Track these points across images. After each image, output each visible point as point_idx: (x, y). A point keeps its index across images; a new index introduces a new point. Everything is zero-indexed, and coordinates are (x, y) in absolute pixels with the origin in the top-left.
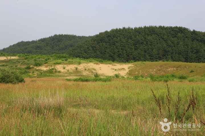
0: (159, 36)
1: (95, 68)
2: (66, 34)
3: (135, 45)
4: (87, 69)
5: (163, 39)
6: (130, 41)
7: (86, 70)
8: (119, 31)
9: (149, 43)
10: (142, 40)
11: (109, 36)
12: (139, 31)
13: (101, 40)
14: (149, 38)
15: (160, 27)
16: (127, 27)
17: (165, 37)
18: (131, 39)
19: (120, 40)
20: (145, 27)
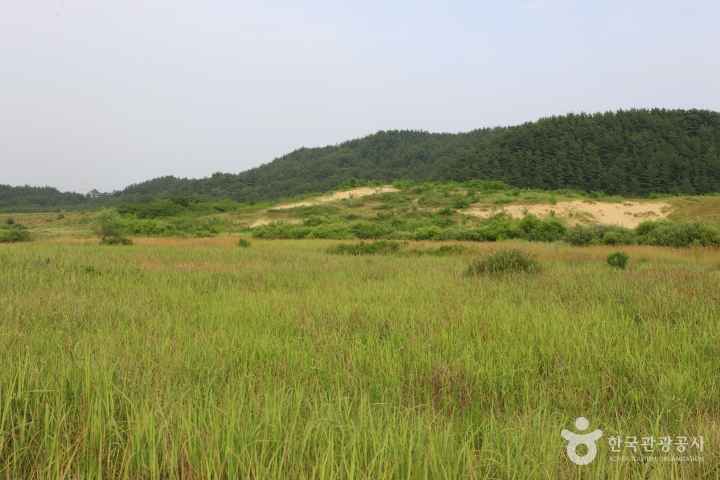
0: (655, 131)
1: (590, 211)
2: (405, 129)
3: (601, 153)
4: (574, 214)
5: (667, 139)
6: (590, 145)
7: (571, 215)
8: (560, 122)
9: (635, 150)
10: (617, 141)
11: (537, 135)
12: (606, 121)
13: (518, 144)
14: (635, 137)
15: (656, 112)
16: (577, 112)
17: (673, 134)
18: (592, 140)
19: (567, 143)
20: (620, 113)
